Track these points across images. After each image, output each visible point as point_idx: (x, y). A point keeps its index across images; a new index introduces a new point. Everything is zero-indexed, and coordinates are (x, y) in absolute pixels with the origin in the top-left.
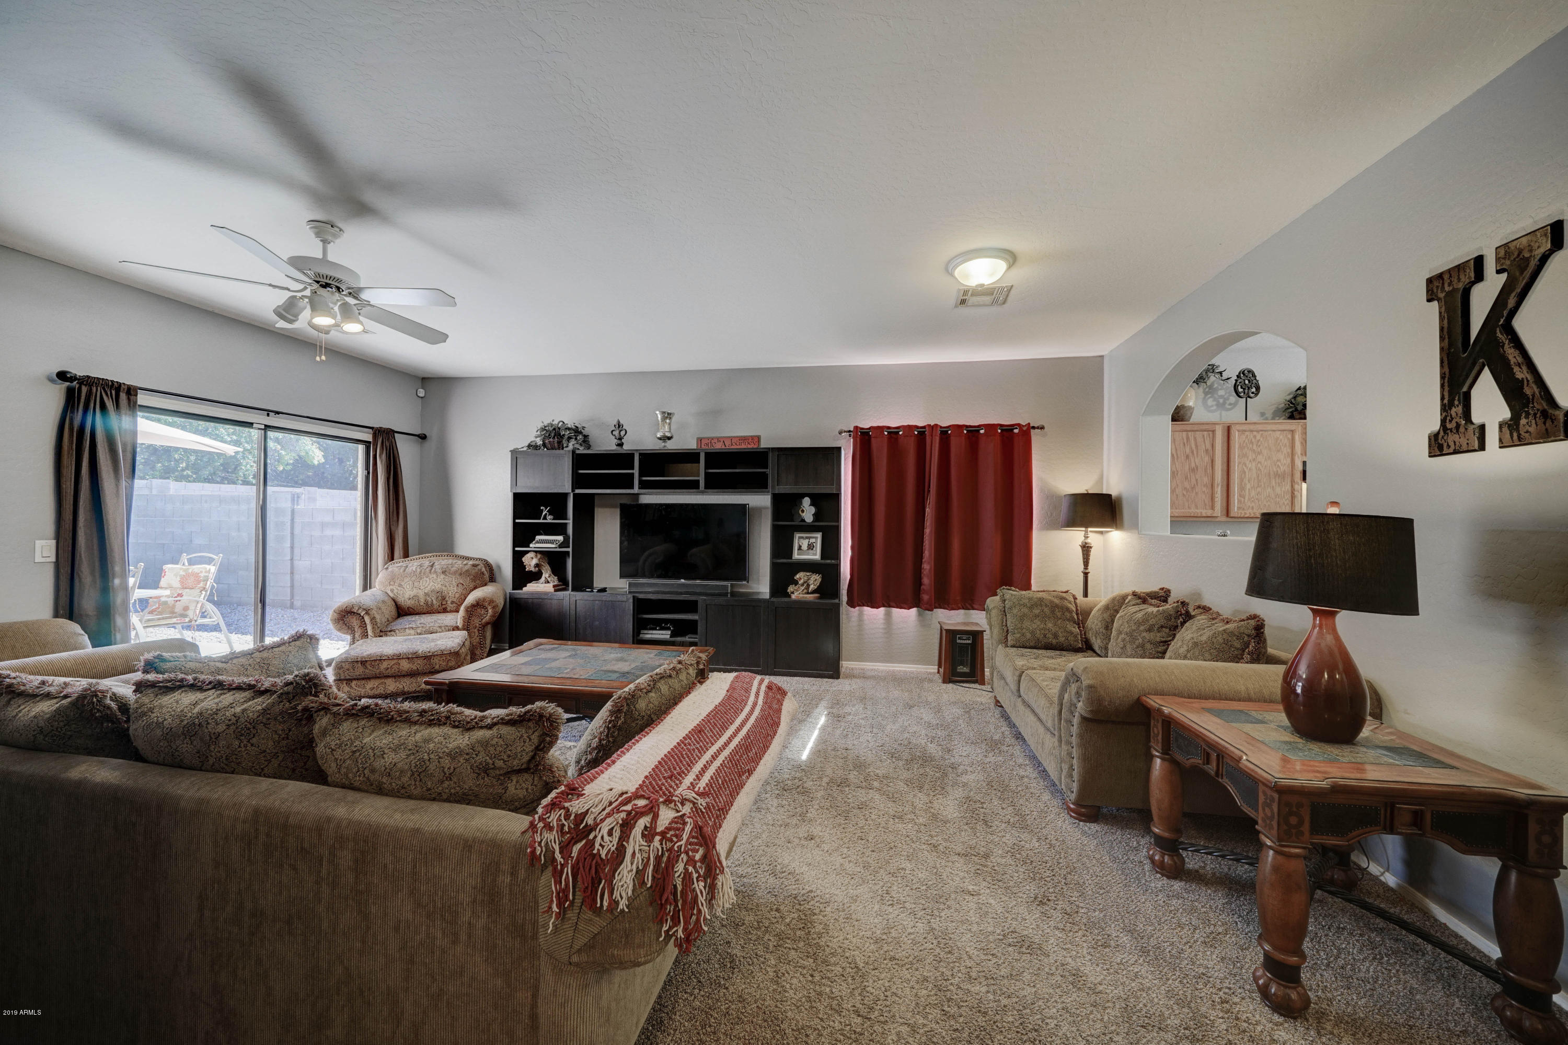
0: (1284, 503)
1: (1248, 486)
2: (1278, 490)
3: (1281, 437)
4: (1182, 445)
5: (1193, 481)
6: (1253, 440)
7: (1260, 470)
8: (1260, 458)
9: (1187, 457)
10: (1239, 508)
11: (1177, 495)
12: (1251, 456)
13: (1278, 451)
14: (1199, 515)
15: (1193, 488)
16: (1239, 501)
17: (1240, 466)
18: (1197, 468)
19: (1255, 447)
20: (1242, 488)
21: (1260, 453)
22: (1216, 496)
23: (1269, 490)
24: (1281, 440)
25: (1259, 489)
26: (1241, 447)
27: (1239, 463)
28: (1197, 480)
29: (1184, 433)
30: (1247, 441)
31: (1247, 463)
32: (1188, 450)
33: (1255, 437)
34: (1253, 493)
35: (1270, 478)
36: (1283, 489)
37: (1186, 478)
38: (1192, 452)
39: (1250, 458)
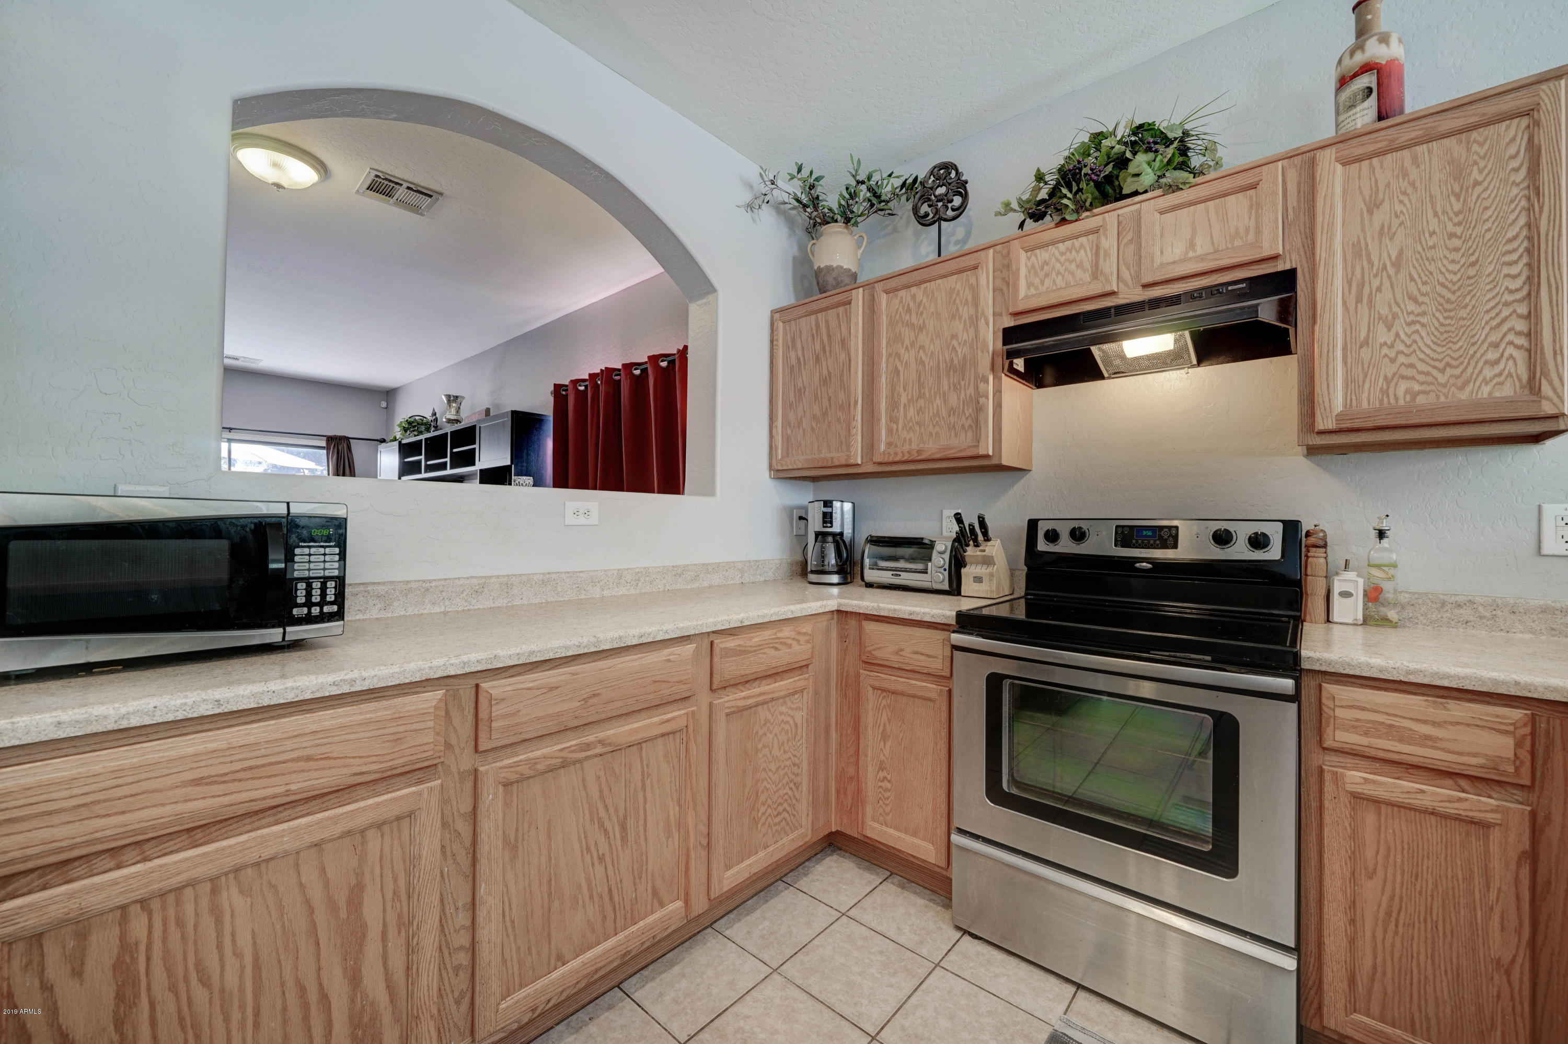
0: (963, 425)
1: (904, 399)
2: (953, 400)
3: (958, 287)
4: (810, 338)
5: (825, 402)
6: (911, 304)
7: (922, 362)
8: (923, 339)
9: (817, 359)
10: (889, 444)
11: (804, 430)
12: (908, 335)
13: (953, 317)
14: (830, 464)
15: (825, 414)
16: (890, 431)
17: (891, 360)
18: (830, 377)
19: (914, 319)
20: (893, 404)
21: (921, 329)
22: (853, 424)
23: (938, 401)
24: (958, 294)
25: (921, 402)
26: (892, 324)
27: (889, 356)
28: (829, 399)
29: (813, 317)
30: (901, 310)
31: (902, 351)
32: (818, 346)
33: (914, 297)
34: (912, 412)
35: (939, 377)
36: (963, 395)
37: (816, 397)
38: (824, 350)
39: (907, 342)
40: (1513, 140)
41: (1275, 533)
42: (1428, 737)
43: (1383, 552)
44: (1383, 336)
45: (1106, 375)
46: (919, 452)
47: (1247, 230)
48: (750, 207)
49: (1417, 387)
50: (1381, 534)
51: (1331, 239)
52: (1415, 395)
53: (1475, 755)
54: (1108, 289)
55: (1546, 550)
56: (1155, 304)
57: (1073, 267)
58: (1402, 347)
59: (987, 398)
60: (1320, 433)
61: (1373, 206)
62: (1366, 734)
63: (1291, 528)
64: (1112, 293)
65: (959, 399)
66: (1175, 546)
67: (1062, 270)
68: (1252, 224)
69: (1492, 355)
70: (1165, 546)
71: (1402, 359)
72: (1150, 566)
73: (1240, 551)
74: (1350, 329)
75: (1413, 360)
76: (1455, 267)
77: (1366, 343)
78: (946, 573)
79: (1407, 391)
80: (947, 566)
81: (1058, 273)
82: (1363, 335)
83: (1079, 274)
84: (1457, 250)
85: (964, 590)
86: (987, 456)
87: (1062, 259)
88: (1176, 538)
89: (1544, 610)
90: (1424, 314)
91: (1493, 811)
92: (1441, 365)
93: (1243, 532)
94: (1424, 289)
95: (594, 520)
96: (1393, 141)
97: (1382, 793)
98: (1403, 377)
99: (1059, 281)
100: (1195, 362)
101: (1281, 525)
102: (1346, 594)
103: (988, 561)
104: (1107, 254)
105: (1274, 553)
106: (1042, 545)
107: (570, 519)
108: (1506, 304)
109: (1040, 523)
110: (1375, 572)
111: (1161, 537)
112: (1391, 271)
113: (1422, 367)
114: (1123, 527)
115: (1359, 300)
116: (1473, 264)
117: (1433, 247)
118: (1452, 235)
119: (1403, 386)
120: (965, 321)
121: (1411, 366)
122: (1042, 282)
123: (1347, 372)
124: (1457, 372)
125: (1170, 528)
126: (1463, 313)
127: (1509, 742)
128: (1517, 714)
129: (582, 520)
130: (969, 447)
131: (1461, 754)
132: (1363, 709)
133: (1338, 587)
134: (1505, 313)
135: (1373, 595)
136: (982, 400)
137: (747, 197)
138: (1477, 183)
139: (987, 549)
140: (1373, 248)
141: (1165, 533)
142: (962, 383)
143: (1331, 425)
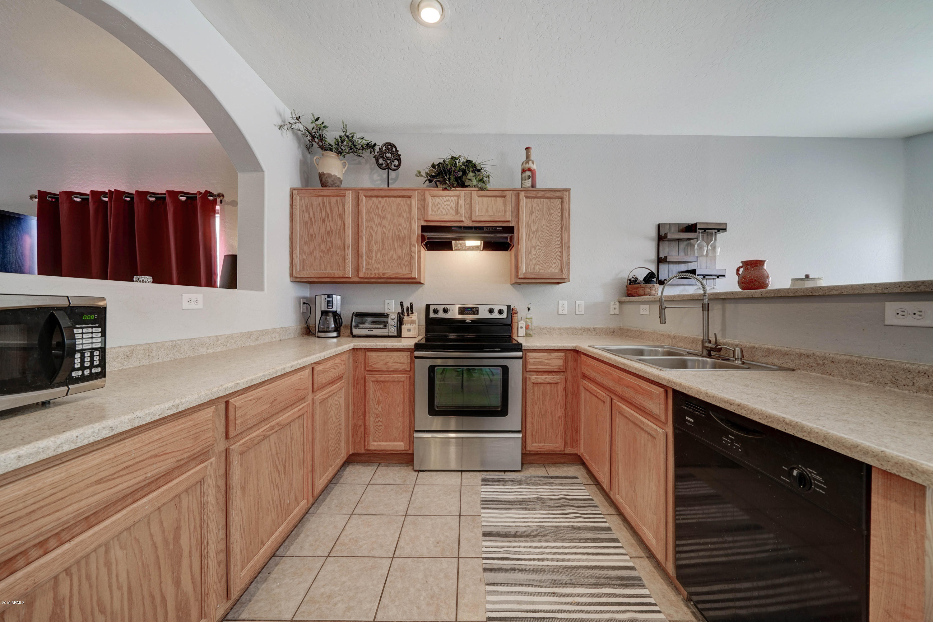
0: (404, 264)
1: (375, 248)
2: (399, 252)
3: (402, 203)
4: (318, 210)
5: (329, 244)
6: (379, 205)
7: (384, 233)
8: (384, 222)
9: (324, 220)
10: (367, 269)
11: (315, 257)
12: (377, 220)
13: (400, 216)
14: (333, 276)
15: (329, 250)
16: (368, 263)
17: (368, 229)
18: (332, 232)
19: (380, 212)
20: (369, 251)
21: (384, 218)
22: (347, 257)
23: (392, 252)
24: (402, 206)
25: (384, 251)
26: (368, 212)
27: (367, 227)
28: (332, 243)
29: (320, 199)
30: (373, 206)
31: (374, 226)
32: (324, 214)
33: (380, 202)
34: (379, 255)
35: (393, 241)
36: (404, 251)
37: (323, 240)
38: (328, 217)
39: (376, 222)
40: (559, 204)
41: (505, 308)
42: (548, 363)
43: (530, 314)
44: (534, 252)
45: (453, 249)
46: (384, 274)
47: (502, 211)
48: (281, 127)
49: (540, 268)
50: (529, 309)
51: (523, 220)
52: (540, 269)
53: (556, 366)
54: (461, 219)
55: (559, 313)
56: (476, 228)
57: (449, 207)
58: (537, 256)
59: (415, 254)
60: (520, 278)
61: (532, 213)
62: (536, 365)
63: (509, 307)
64: (462, 221)
65: (402, 252)
66: (478, 314)
67: (445, 208)
68: (504, 209)
69: (554, 261)
70: (474, 314)
71: (537, 259)
72: (470, 321)
73: (496, 315)
74: (527, 248)
75: (540, 260)
76: (548, 235)
77: (530, 253)
78: (396, 328)
79: (539, 268)
80: (396, 325)
81: (443, 208)
82: (529, 250)
83: (451, 211)
84: (548, 230)
85: (403, 335)
86: (415, 278)
87: (445, 203)
88: (478, 311)
89: (559, 329)
90: (542, 247)
91: (559, 379)
92: (545, 262)
93: (497, 309)
94: (542, 240)
95: (200, 305)
96: (536, 195)
97: (539, 381)
98: (538, 264)
99: (444, 211)
100: (482, 249)
101: (506, 306)
102: (521, 328)
103: (413, 322)
104: (461, 206)
105: (504, 316)
106: (432, 315)
107: (186, 305)
108: (557, 248)
109: (431, 306)
110: (528, 320)
111: (473, 311)
112: (535, 233)
113: (542, 262)
114: (461, 307)
115: (529, 240)
116: (551, 235)
117: (544, 229)
118: (547, 226)
119: (538, 267)
120: (405, 219)
121: (539, 261)
122: (438, 211)
123: (526, 261)
124: (548, 264)
125: (476, 307)
126: (549, 248)
127: (562, 361)
128: (562, 354)
129: (193, 306)
130: (407, 274)
131: (553, 366)
132: (535, 358)
133: (520, 325)
134: (557, 250)
135: (527, 328)
136: (413, 254)
137: (279, 122)
138: (552, 214)
139: (413, 317)
140: (532, 225)
141: (474, 310)
142: (404, 246)
143: (522, 277)
